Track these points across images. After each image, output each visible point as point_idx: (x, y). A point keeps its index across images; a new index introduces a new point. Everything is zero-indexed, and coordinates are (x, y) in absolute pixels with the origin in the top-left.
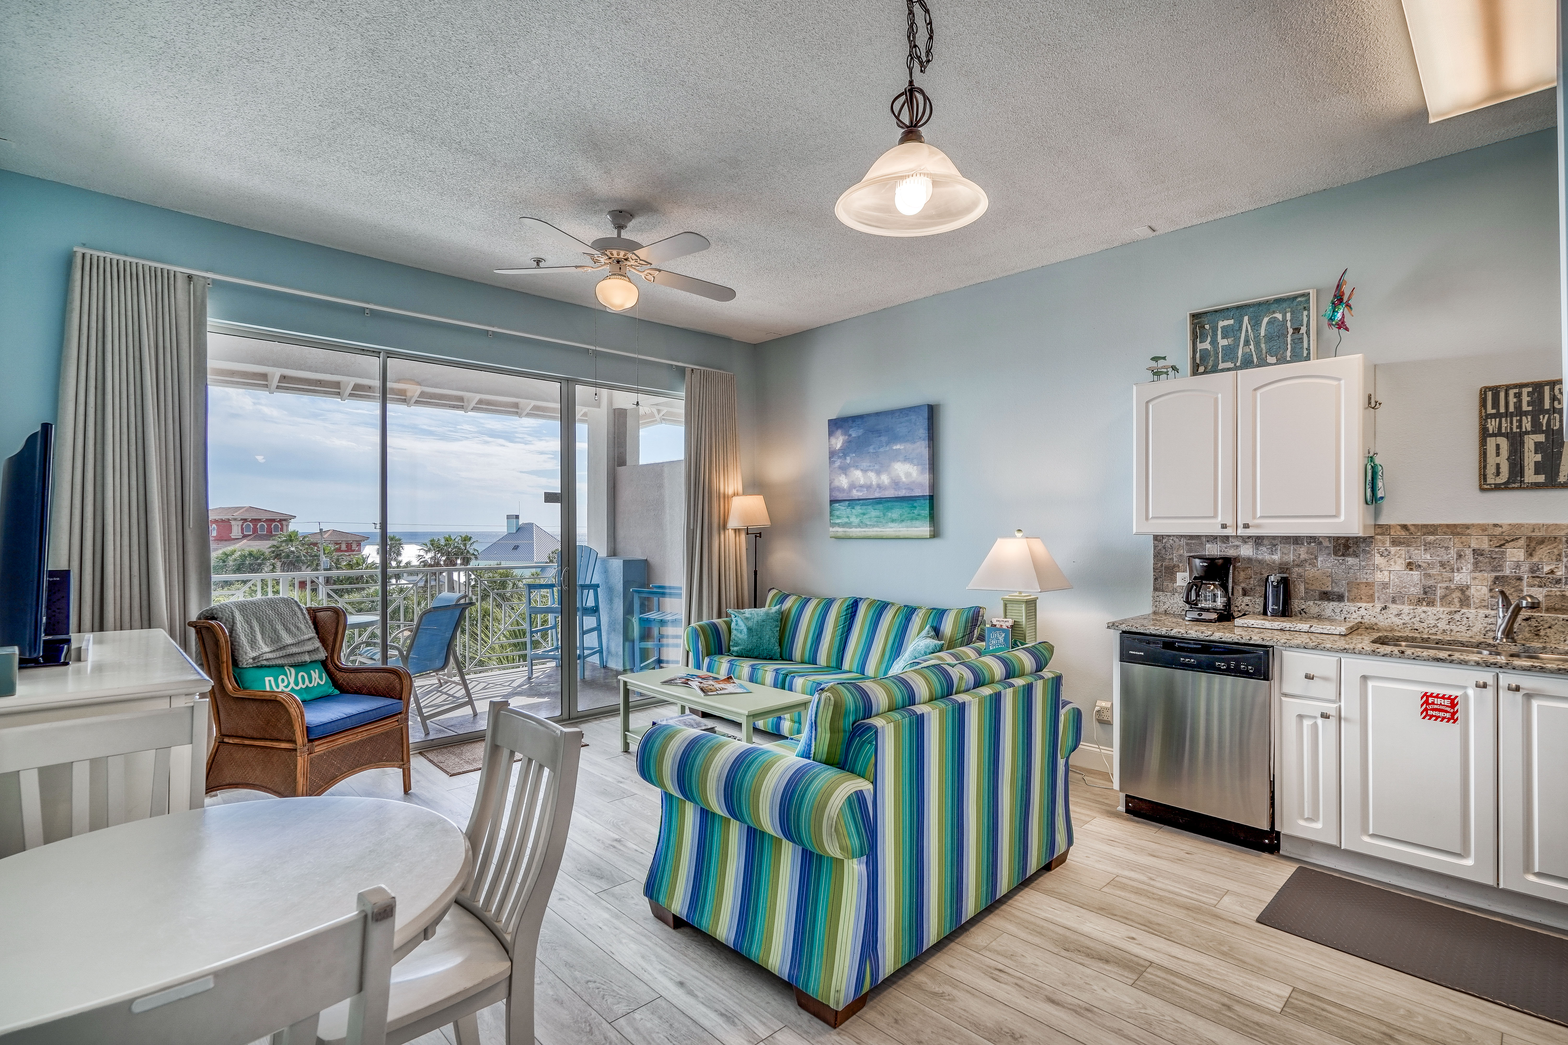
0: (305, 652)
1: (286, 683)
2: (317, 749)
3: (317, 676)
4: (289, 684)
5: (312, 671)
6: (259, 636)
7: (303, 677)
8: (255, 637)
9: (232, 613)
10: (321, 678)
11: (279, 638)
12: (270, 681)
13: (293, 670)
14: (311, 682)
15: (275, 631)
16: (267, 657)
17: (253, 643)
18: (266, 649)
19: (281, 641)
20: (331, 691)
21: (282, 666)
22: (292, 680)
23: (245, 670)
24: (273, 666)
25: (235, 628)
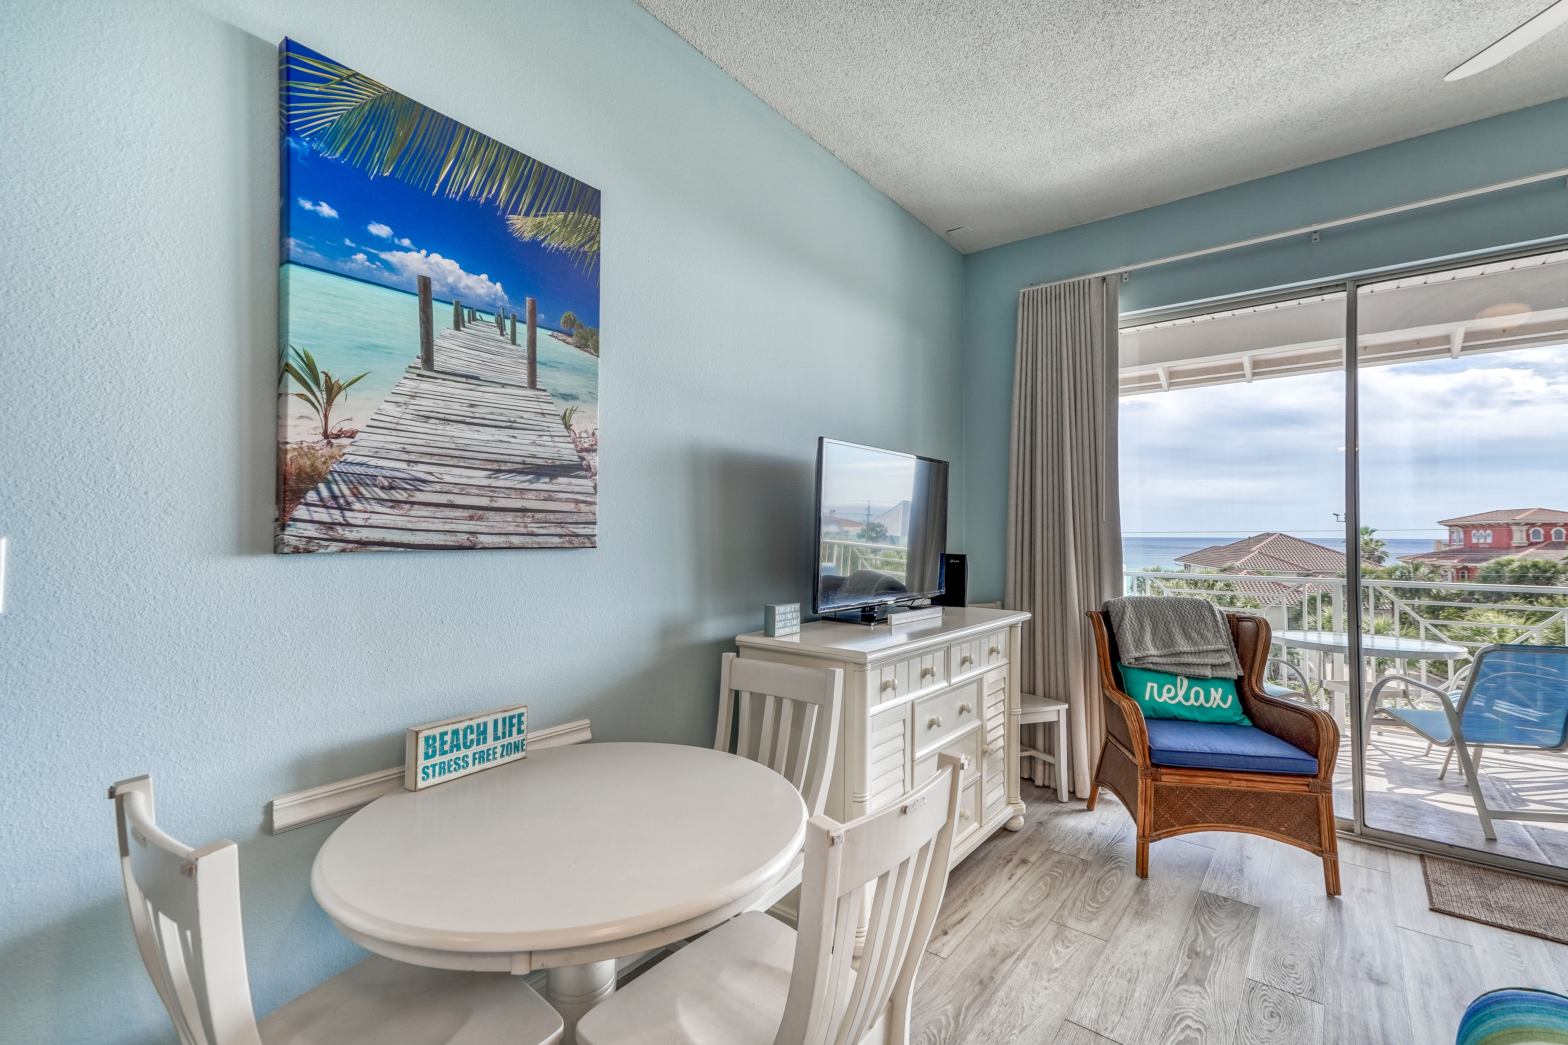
0: (1207, 665)
1: (1172, 694)
2: (1165, 778)
3: (1218, 696)
4: (1176, 696)
5: (1212, 690)
6: (1148, 637)
7: (1197, 693)
8: (1143, 636)
9: (1124, 608)
10: (1224, 699)
11: (1172, 643)
12: (1152, 687)
13: (1186, 682)
14: (1207, 701)
15: (1170, 634)
16: (1154, 661)
17: (1139, 643)
18: (1153, 651)
19: (1175, 647)
20: (1237, 719)
21: (1177, 675)
22: (1181, 693)
23: (1129, 670)
24: (1164, 672)
25: (1123, 624)
